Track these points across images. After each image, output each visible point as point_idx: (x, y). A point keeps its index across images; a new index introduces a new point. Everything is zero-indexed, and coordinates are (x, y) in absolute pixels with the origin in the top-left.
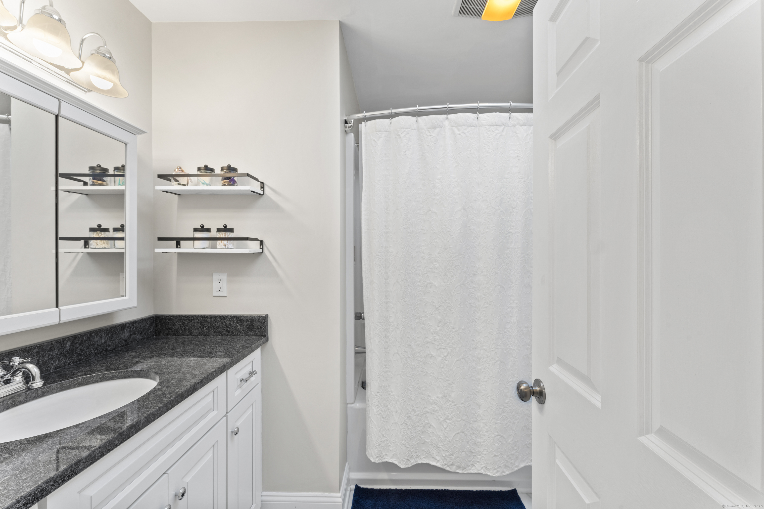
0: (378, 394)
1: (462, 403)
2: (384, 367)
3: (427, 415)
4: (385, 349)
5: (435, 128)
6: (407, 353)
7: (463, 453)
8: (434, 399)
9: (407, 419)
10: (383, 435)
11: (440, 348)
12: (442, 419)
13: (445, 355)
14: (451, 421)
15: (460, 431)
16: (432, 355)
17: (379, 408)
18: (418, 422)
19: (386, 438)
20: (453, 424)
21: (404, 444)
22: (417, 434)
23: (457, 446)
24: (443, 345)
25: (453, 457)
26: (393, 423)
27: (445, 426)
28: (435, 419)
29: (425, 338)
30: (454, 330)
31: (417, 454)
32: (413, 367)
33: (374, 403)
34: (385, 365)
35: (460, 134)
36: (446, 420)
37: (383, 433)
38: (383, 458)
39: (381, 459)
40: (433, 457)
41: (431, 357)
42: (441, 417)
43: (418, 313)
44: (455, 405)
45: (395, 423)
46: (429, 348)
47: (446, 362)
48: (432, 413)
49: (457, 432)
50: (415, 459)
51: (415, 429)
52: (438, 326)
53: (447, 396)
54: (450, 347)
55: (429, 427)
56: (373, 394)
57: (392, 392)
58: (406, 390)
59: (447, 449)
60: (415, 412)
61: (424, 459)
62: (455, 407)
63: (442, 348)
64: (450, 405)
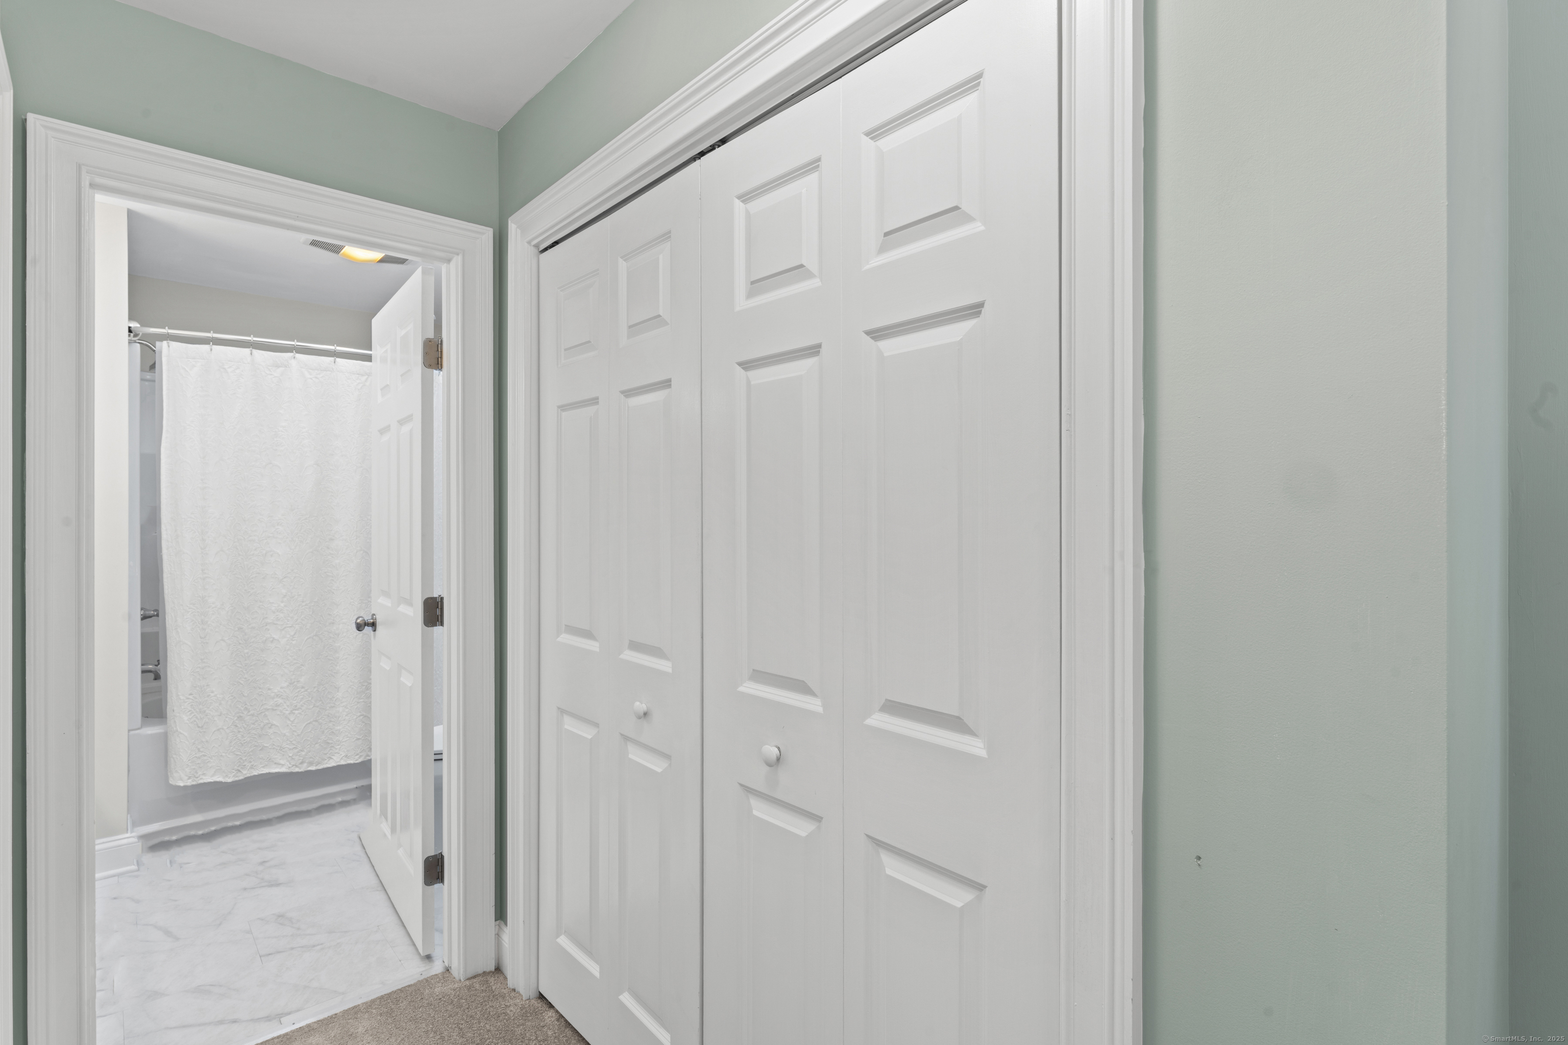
0: (191, 697)
1: (315, 687)
2: (200, 661)
3: (267, 713)
4: (201, 638)
5: (278, 367)
6: (238, 638)
7: (317, 745)
8: (276, 691)
9: (237, 720)
10: (199, 749)
11: (285, 628)
12: (287, 712)
13: (292, 633)
14: (300, 711)
15: (312, 720)
16: (274, 638)
17: (193, 715)
18: (253, 724)
19: (203, 753)
20: (303, 713)
21: (233, 751)
22: (252, 739)
23: (309, 739)
24: (288, 623)
25: (303, 753)
26: (215, 731)
27: (292, 719)
28: (278, 715)
29: (263, 619)
30: (304, 604)
31: (252, 763)
32: (246, 655)
33: (184, 709)
34: (202, 660)
35: (311, 379)
36: (294, 711)
37: (199, 747)
38: (199, 778)
39: (195, 781)
40: (275, 763)
41: (272, 642)
42: (287, 710)
43: (253, 589)
44: (306, 691)
45: (218, 730)
46: (269, 630)
47: (294, 642)
48: (273, 710)
49: (309, 722)
50: (248, 770)
51: (249, 733)
52: (282, 602)
53: (294, 682)
54: (299, 624)
55: (270, 728)
56: (182, 697)
57: (212, 692)
58: (236, 683)
59: (295, 746)
60: (249, 711)
61: (262, 769)
62: (306, 693)
63: (288, 627)
64: (299, 692)
